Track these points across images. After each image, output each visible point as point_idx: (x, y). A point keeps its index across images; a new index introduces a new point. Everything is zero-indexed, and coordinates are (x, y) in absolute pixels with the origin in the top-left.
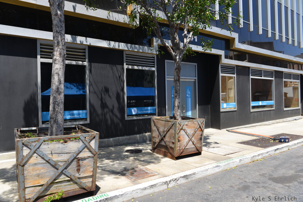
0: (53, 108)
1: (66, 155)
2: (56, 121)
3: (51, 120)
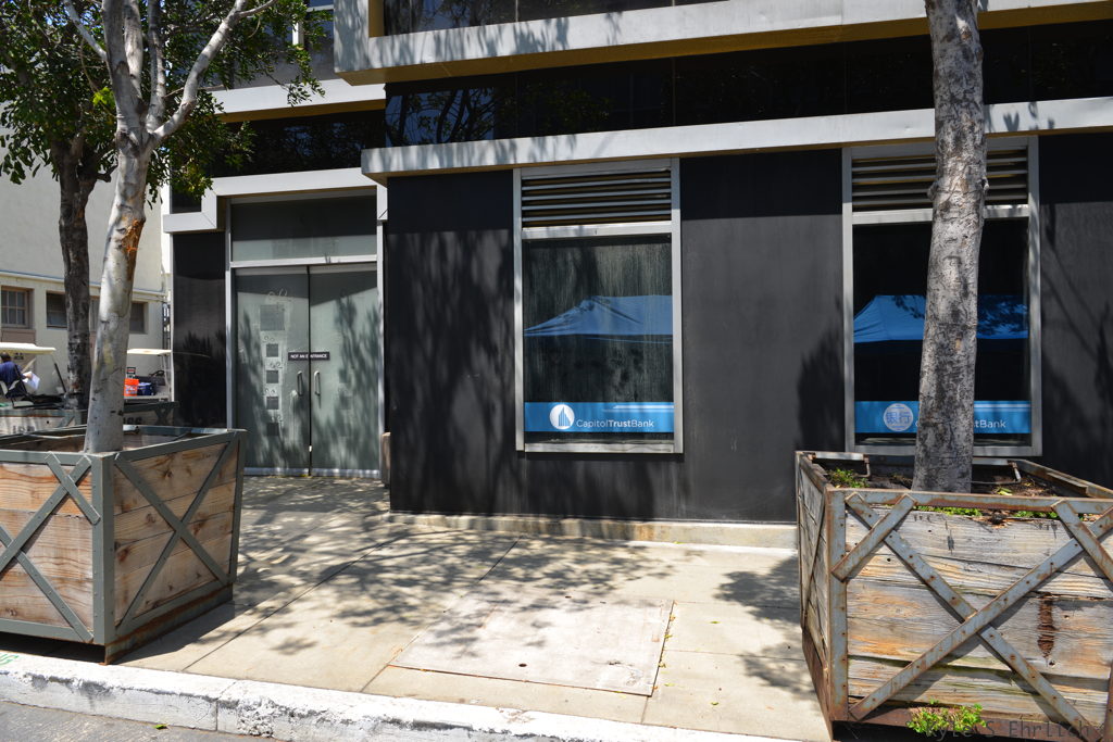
0: (934, 388)
1: (995, 571)
2: (945, 438)
3: (924, 432)
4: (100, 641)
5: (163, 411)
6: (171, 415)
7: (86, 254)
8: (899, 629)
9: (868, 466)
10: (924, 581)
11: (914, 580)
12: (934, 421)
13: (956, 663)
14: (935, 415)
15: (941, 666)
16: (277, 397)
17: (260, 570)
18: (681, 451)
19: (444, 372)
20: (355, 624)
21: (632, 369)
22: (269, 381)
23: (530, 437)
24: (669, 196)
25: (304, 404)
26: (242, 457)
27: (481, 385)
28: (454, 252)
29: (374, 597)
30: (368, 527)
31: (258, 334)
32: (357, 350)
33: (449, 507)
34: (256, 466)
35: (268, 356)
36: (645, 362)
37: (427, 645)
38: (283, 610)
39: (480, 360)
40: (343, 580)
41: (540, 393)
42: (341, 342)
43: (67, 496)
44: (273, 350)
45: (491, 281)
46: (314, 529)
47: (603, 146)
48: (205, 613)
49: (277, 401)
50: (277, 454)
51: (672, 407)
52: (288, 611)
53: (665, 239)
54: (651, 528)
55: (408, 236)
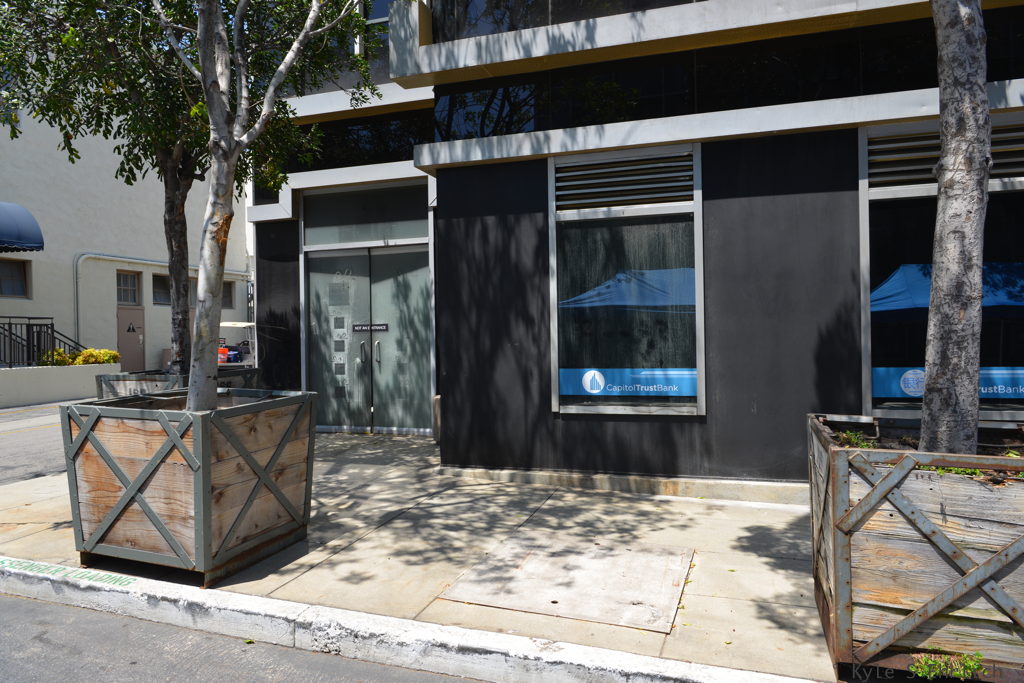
0: (939, 356)
1: (995, 528)
2: (950, 402)
3: (930, 397)
4: (200, 569)
5: (249, 376)
6: (255, 378)
7: (185, 243)
8: (901, 580)
9: (877, 428)
10: (925, 536)
11: (916, 535)
12: (939, 386)
13: (958, 613)
14: (941, 381)
15: (943, 616)
16: (344, 365)
17: (330, 514)
18: (704, 413)
19: (486, 342)
20: (409, 563)
21: (657, 338)
22: (337, 350)
23: (565, 400)
24: (691, 178)
25: (367, 370)
26: (314, 416)
27: (519, 353)
28: (494, 236)
29: (425, 539)
30: (421, 478)
31: (327, 308)
32: (412, 322)
33: (492, 462)
34: (326, 424)
35: (336, 327)
36: (670, 331)
37: (471, 581)
38: (349, 548)
39: (519, 331)
40: (399, 524)
41: (573, 360)
42: (398, 315)
43: (174, 447)
44: (340, 323)
45: (528, 260)
46: (375, 480)
47: (629, 134)
48: (284, 548)
49: (344, 368)
50: (344, 415)
51: (695, 373)
52: (353, 549)
53: (688, 217)
54: (675, 484)
55: (455, 220)
